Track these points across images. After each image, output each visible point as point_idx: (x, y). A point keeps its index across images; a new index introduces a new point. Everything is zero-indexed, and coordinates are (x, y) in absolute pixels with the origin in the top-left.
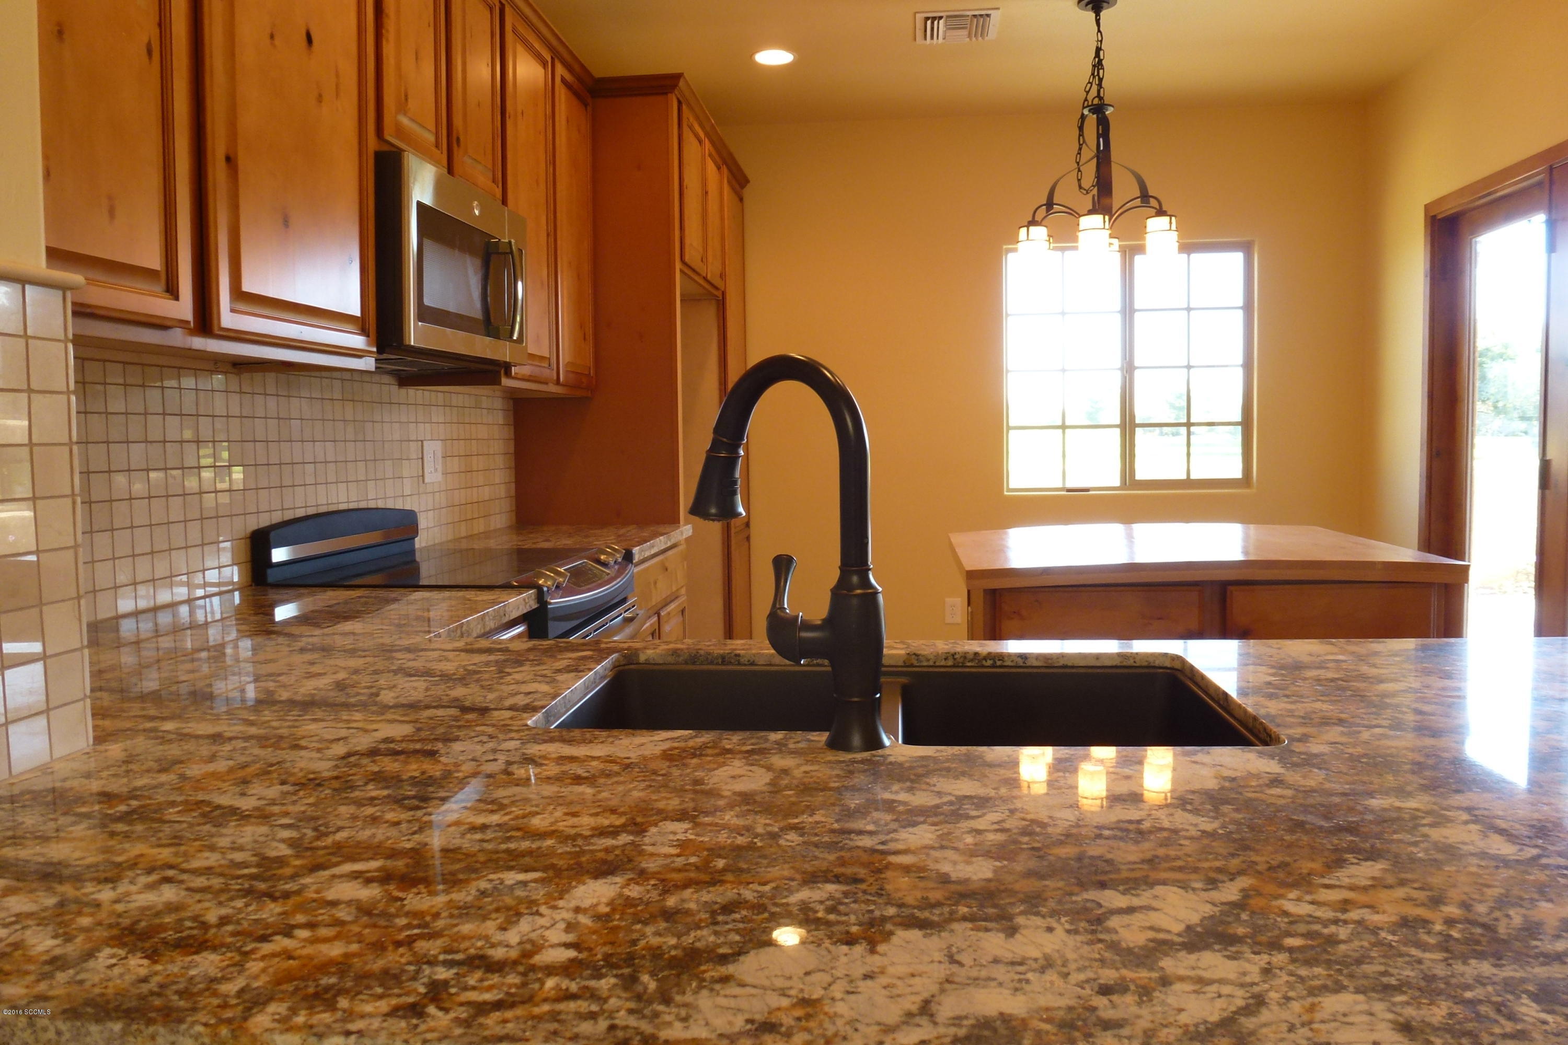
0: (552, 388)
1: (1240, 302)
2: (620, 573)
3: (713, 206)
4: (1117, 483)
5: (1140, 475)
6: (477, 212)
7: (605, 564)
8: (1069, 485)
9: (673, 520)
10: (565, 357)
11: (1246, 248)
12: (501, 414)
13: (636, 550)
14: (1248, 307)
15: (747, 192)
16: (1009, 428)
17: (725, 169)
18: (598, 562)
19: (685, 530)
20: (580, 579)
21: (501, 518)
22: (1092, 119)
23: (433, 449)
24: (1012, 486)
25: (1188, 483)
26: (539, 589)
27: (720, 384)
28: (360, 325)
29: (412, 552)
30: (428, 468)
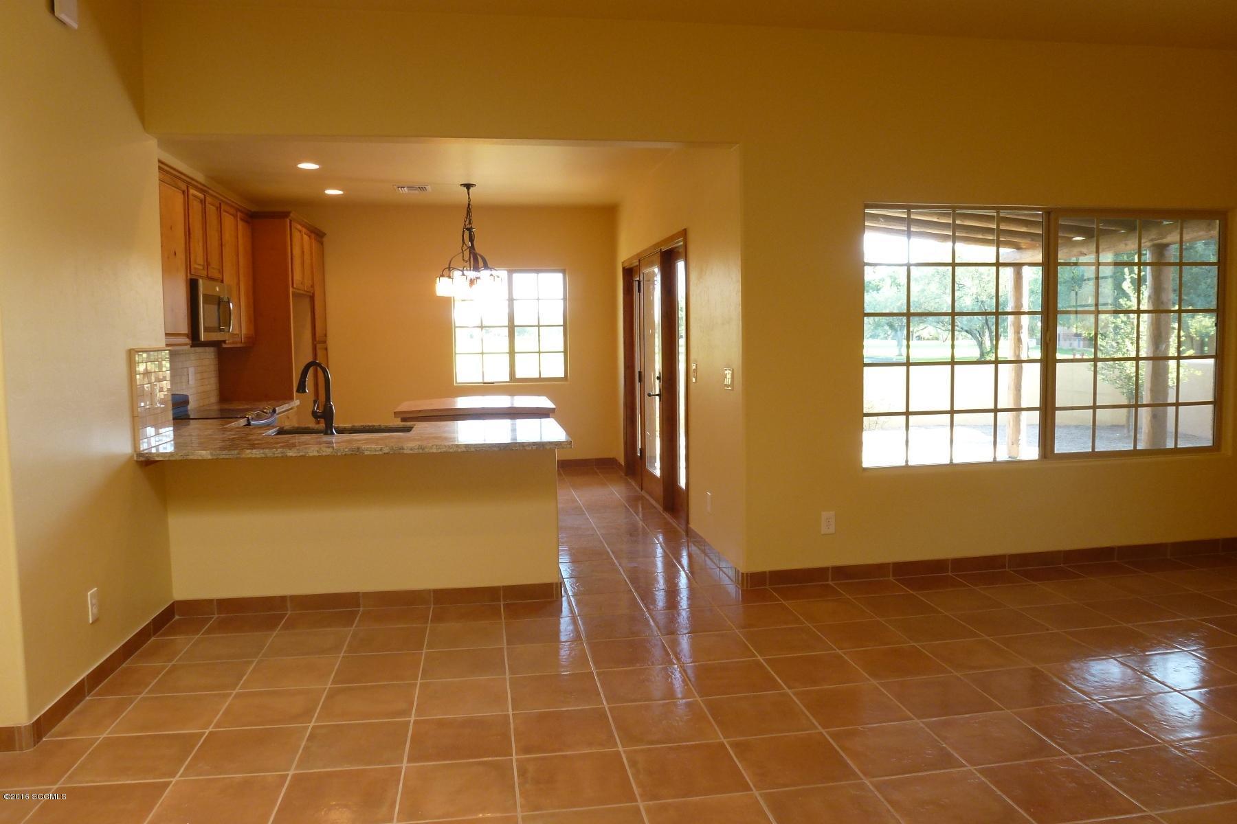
0: (239, 345)
1: (562, 297)
2: (272, 416)
3: (307, 257)
4: (508, 380)
5: (519, 375)
6: (218, 289)
7: (266, 413)
8: (485, 381)
9: (291, 398)
10: (244, 331)
11: (564, 272)
12: (213, 354)
13: (277, 409)
14: (564, 299)
15: (325, 240)
16: (455, 354)
17: (313, 235)
18: (264, 412)
19: (296, 403)
20: (258, 417)
21: (213, 399)
22: (467, 233)
23: (191, 370)
24: (458, 382)
25: (540, 379)
26: (248, 418)
27: (312, 336)
28: (187, 335)
29: (187, 411)
30: (190, 379)
